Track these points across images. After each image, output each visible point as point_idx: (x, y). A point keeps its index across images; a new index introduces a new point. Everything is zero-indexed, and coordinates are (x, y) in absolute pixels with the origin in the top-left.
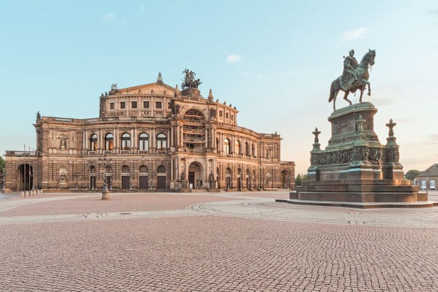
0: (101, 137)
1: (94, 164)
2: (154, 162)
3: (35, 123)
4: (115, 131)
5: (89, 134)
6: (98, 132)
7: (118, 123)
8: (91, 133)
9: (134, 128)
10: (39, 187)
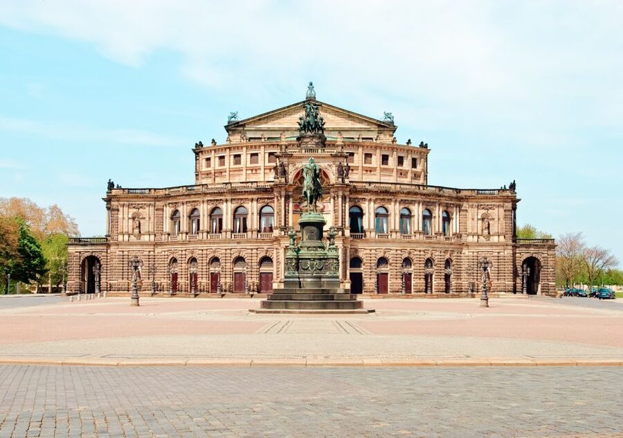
0: (185, 215)
1: (176, 256)
2: (255, 251)
3: (105, 197)
4: (202, 205)
5: (171, 210)
6: (182, 206)
7: (206, 194)
8: (173, 209)
9: (227, 201)
10: (110, 288)
